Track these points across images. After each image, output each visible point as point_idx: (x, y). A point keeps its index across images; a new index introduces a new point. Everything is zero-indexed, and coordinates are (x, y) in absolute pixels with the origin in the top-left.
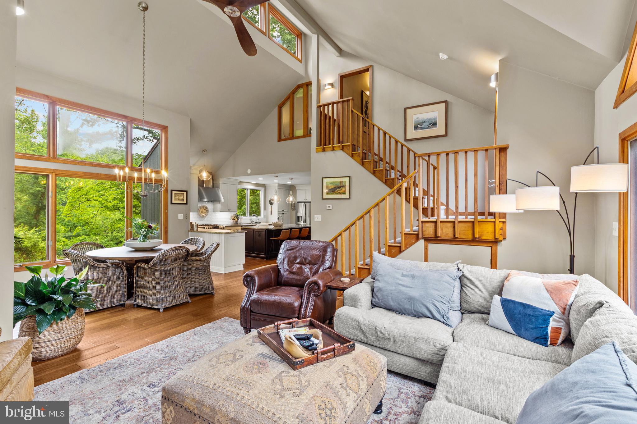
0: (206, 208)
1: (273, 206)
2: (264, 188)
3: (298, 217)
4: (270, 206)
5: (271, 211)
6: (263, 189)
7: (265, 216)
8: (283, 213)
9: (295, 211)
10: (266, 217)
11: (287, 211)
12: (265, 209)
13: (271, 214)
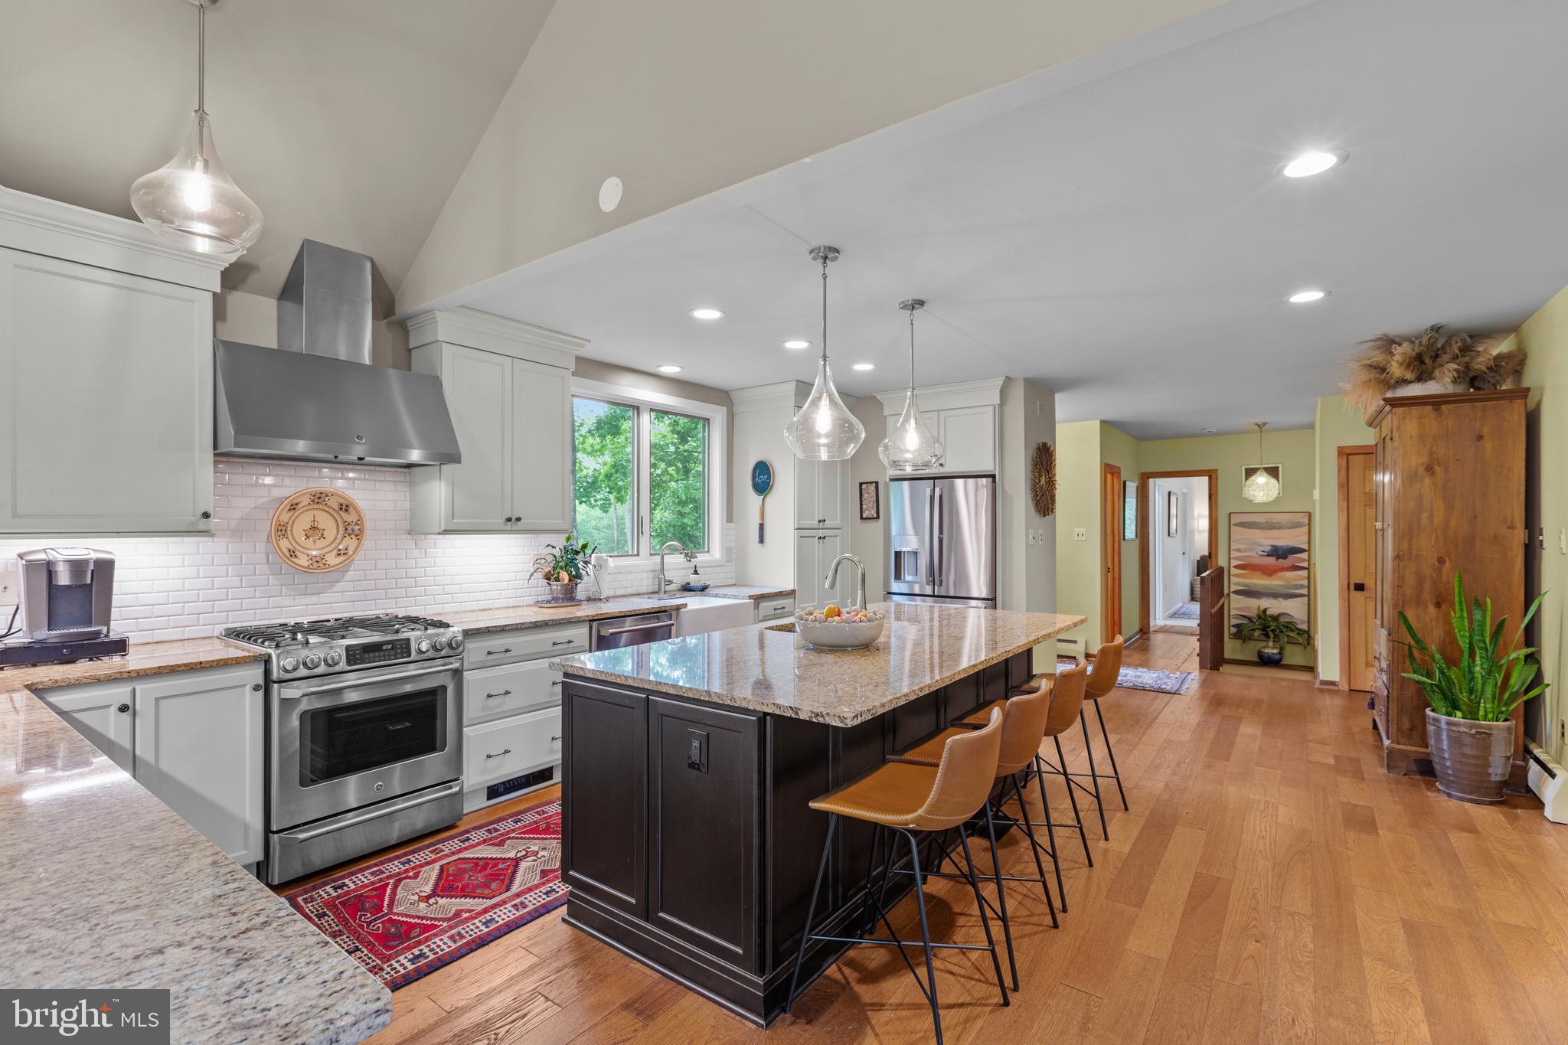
0: (345, 507)
1: (772, 499)
2: (724, 409)
3: (898, 555)
4: (755, 499)
5: (762, 526)
6: (717, 415)
7: (728, 551)
8: (821, 533)
9: (877, 527)
10: (735, 554)
11: (838, 522)
12: (729, 517)
13: (762, 541)
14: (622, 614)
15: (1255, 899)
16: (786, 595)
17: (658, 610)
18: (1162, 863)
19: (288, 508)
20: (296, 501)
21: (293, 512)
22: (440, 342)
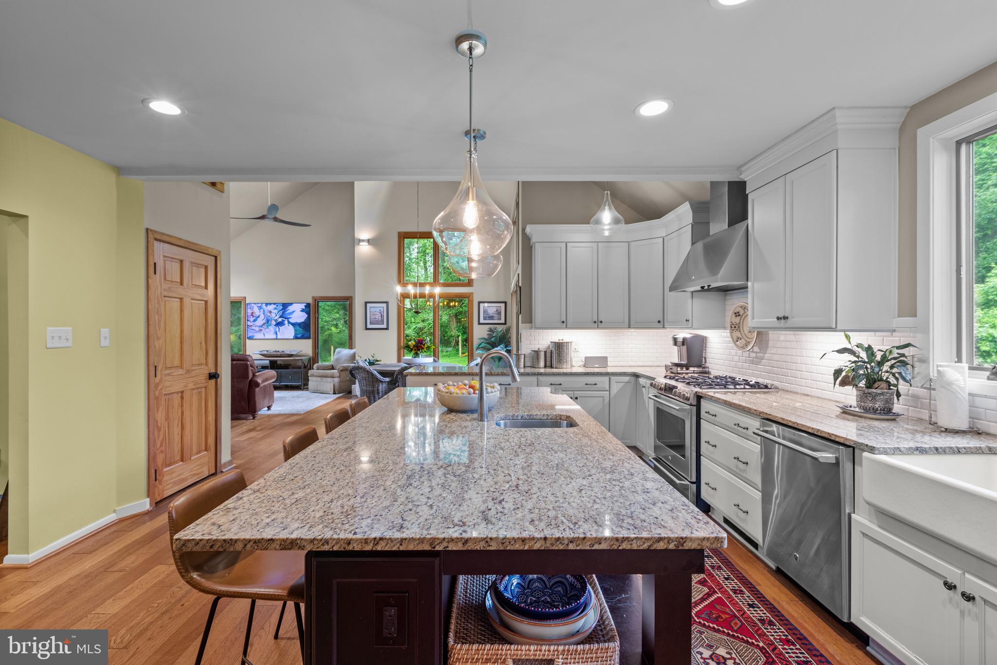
19: (734, 315)
20: (735, 311)
21: (739, 317)
22: (748, 194)
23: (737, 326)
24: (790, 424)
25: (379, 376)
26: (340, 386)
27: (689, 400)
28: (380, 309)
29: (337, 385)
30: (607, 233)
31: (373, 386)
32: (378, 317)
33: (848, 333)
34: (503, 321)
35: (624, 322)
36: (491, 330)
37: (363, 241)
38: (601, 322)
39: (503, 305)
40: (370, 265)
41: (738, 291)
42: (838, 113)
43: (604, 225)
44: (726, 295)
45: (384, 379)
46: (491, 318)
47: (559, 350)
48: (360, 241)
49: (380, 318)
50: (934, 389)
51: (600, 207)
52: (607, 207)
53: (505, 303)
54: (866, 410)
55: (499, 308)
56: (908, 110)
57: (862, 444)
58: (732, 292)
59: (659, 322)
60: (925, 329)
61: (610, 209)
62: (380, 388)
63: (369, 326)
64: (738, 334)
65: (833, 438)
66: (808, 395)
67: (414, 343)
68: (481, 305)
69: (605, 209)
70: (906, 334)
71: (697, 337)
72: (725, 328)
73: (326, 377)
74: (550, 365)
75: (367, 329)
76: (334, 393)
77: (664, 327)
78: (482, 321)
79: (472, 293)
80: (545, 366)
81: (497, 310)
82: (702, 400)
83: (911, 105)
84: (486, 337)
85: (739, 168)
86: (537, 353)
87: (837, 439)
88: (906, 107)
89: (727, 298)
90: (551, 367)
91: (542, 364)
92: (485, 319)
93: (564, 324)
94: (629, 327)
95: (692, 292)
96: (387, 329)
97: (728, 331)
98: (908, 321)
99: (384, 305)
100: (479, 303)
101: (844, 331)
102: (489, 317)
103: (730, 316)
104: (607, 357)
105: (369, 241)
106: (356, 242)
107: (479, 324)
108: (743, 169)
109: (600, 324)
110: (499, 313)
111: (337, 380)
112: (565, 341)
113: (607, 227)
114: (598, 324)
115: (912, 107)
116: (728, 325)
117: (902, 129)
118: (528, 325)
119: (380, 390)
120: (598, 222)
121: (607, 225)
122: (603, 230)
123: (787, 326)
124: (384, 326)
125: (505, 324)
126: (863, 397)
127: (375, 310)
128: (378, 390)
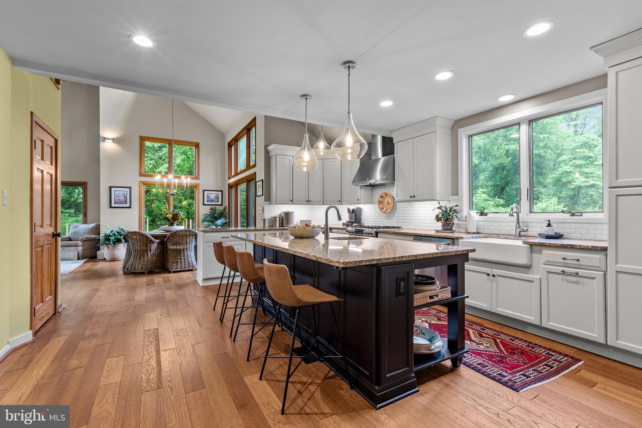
14: (425, 235)
15: (171, 388)
16: (584, 249)
17: (444, 237)
18: (224, 382)
19: (380, 197)
20: (381, 195)
21: (383, 198)
22: (394, 144)
23: (381, 202)
24: (428, 236)
25: (153, 238)
26: (83, 253)
27: (373, 234)
28: (124, 192)
29: (80, 252)
30: (322, 154)
31: (147, 246)
32: (122, 198)
33: (440, 202)
34: (220, 203)
35: (321, 201)
36: (212, 209)
37: (108, 139)
38: (310, 201)
39: (220, 193)
40: (113, 158)
41: (380, 186)
42: (438, 118)
43: (320, 149)
44: (373, 188)
45: (156, 240)
46: (212, 201)
47: (287, 216)
48: (105, 139)
49: (124, 199)
50: (467, 221)
51: (318, 140)
52: (322, 140)
53: (222, 191)
54: (445, 230)
55: (218, 195)
56: (455, 121)
57: (458, 237)
58: (376, 187)
59: (339, 201)
60: (461, 200)
61: (323, 141)
62: (152, 247)
63: (113, 205)
64: (381, 206)
65: (447, 237)
66: (416, 229)
67: (171, 216)
68: (206, 192)
69: (321, 141)
70: (454, 202)
71: (358, 208)
72: (375, 204)
73: (70, 246)
74: (282, 225)
75: (111, 207)
76: (79, 259)
77: (342, 204)
78: (206, 203)
79: (199, 184)
80: (279, 226)
81: (216, 196)
82: (378, 234)
83: (455, 120)
84: (209, 213)
85: (392, 131)
86: (275, 218)
87: (449, 237)
88: (454, 120)
89: (374, 190)
90: (283, 226)
91: (278, 225)
92: (208, 201)
93: (292, 202)
94: (323, 204)
95: (361, 186)
96: (130, 207)
97: (377, 205)
98: (455, 197)
99: (128, 190)
100: (204, 191)
101: (438, 201)
102: (210, 200)
103: (378, 197)
104: (311, 220)
105: (113, 139)
106: (101, 139)
107: (204, 205)
108: (393, 132)
109: (309, 202)
110: (218, 198)
111: (80, 248)
112: (290, 211)
113: (322, 151)
114: (308, 202)
115: (456, 121)
116: (377, 202)
117: (452, 128)
118: (268, 202)
119: (152, 249)
120: (317, 148)
121: (322, 149)
122: (320, 152)
123: (414, 200)
124: (128, 205)
125: (222, 205)
126: (443, 226)
127: (117, 193)
128: (150, 249)
